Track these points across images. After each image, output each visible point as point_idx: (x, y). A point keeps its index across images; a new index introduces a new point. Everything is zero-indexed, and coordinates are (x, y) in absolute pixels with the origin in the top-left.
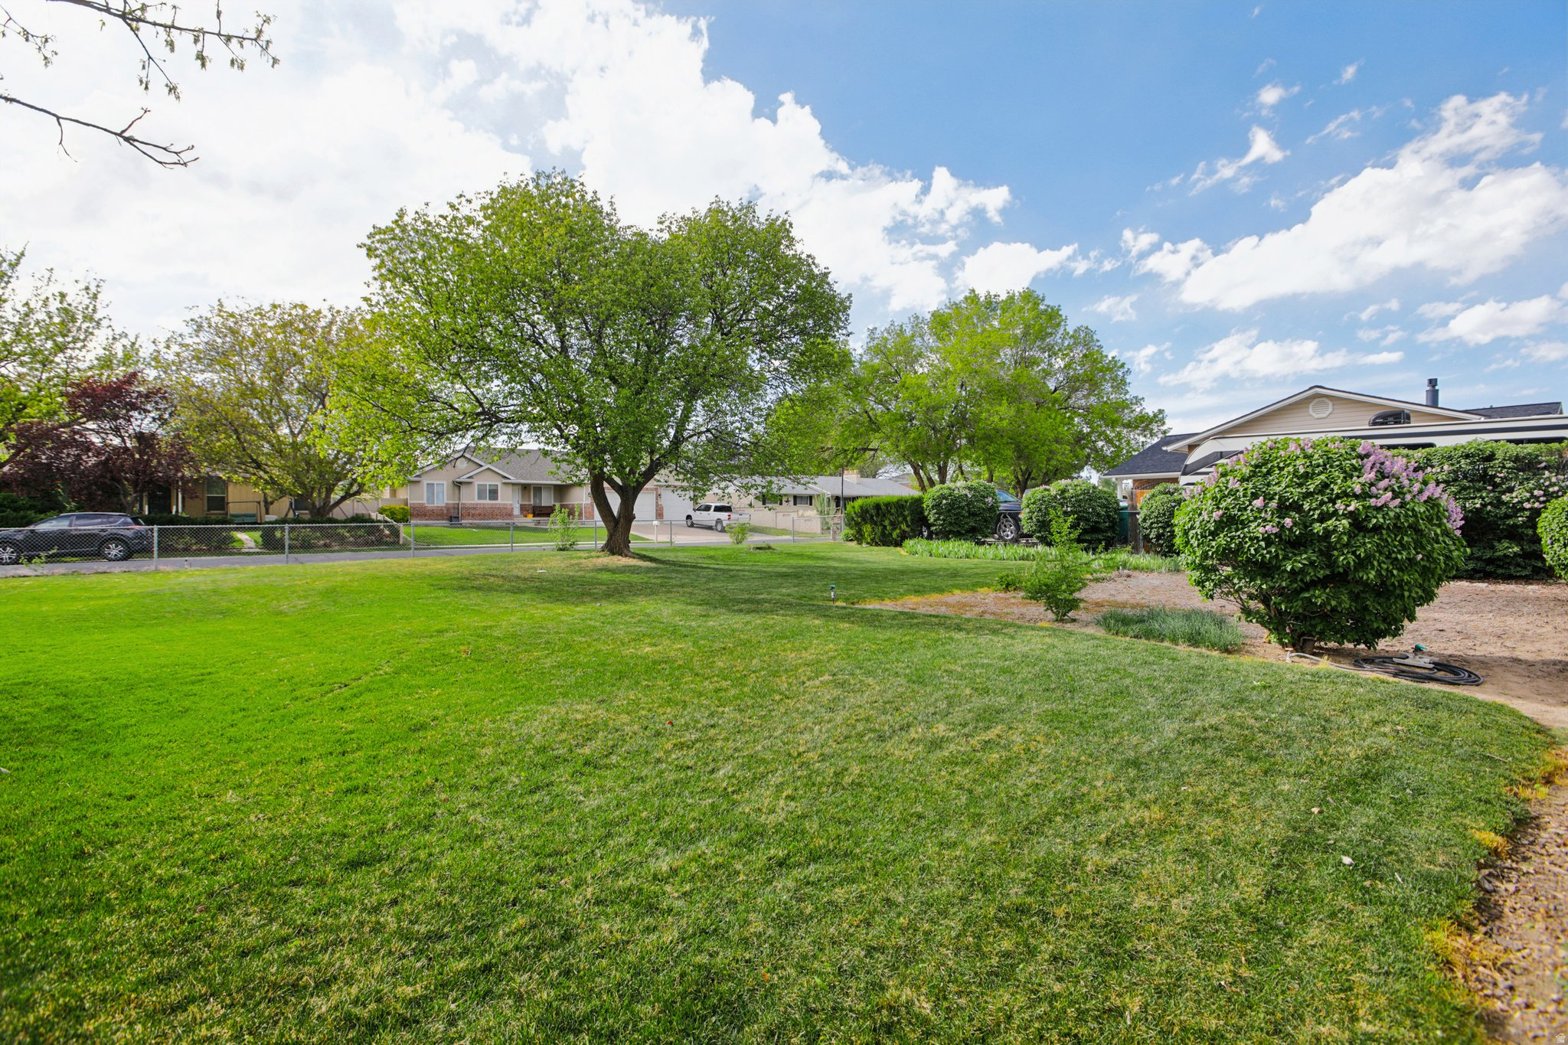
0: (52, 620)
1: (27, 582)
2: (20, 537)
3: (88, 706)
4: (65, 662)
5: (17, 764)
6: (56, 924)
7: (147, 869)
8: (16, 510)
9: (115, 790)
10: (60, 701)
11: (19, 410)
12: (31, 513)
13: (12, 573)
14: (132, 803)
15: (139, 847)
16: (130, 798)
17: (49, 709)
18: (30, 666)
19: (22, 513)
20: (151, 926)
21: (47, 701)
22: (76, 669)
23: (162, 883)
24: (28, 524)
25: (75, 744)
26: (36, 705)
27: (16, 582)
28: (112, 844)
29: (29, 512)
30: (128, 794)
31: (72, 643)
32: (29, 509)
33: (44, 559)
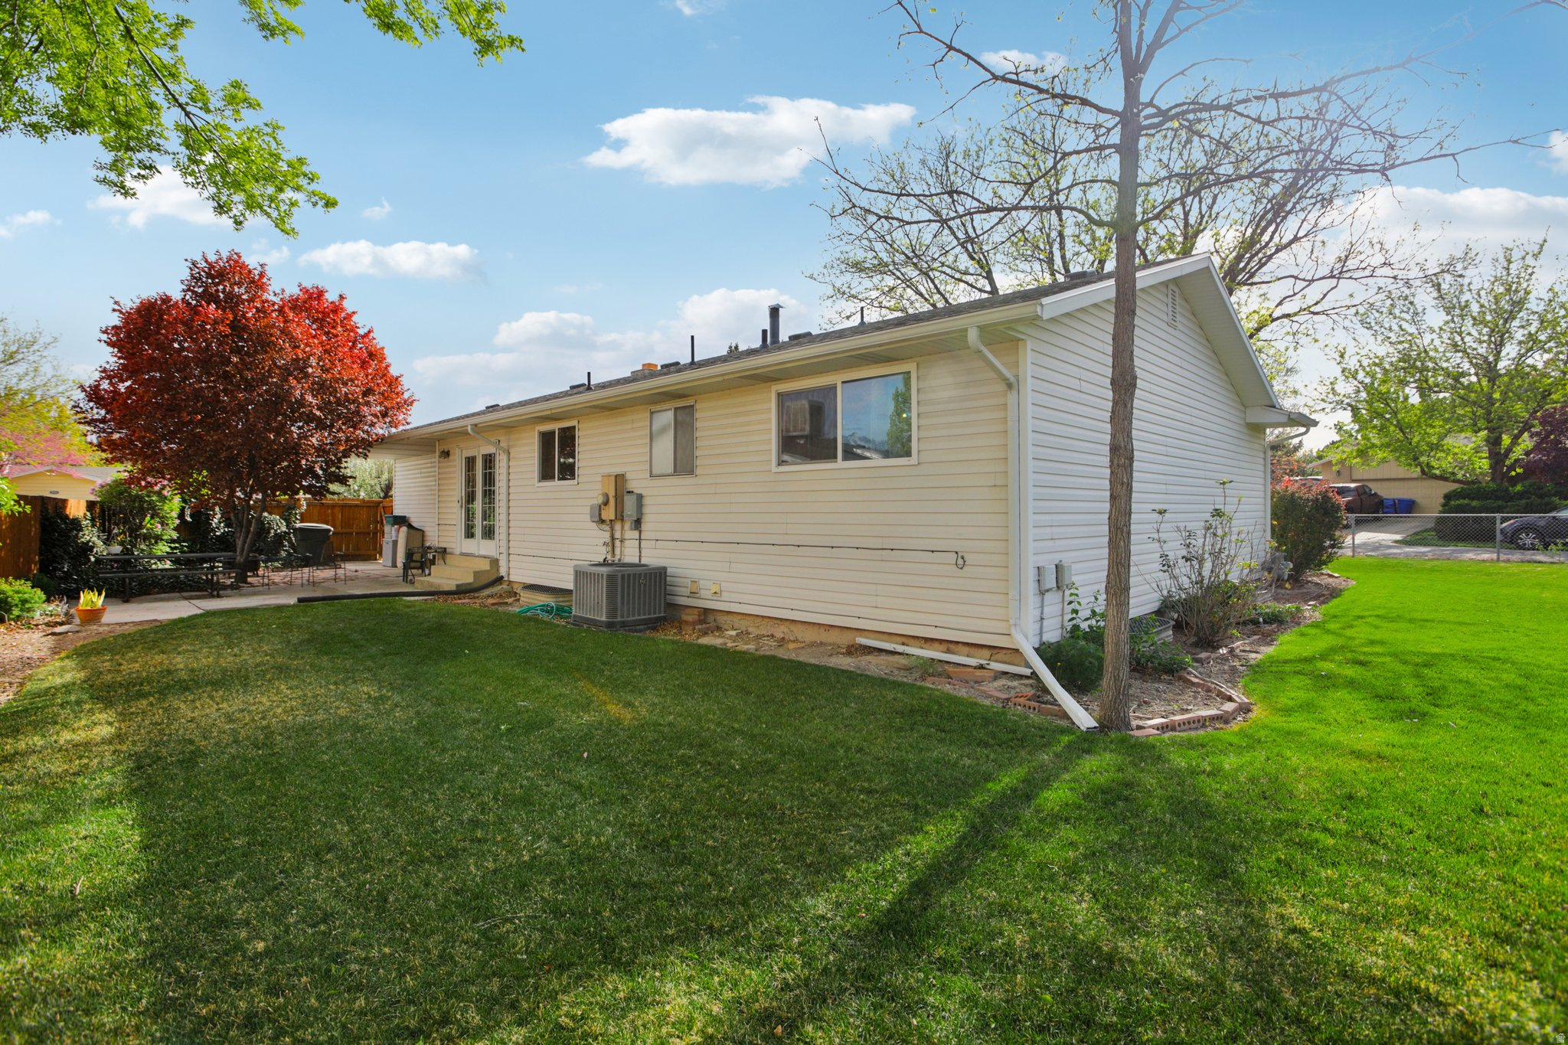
0: (1548, 606)
1: (1540, 568)
2: (1542, 523)
3: (1547, 692)
4: (1542, 648)
5: (1462, 723)
6: (1435, 852)
7: (1532, 849)
8: (1541, 497)
9: (1535, 772)
10: (1520, 681)
11: (1544, 397)
12: (1556, 500)
13: (1528, 557)
14: (1547, 790)
15: (1534, 829)
16: (1547, 785)
17: (1507, 686)
18: (1507, 645)
19: (1546, 499)
20: (1513, 894)
21: (1510, 677)
22: (1548, 656)
23: (1539, 866)
24: (1550, 511)
25: (1518, 723)
26: (1497, 679)
27: (1527, 567)
28: (1508, 814)
29: (1553, 499)
30: (1547, 781)
31: (1558, 631)
32: (1555, 495)
33: (1560, 546)
